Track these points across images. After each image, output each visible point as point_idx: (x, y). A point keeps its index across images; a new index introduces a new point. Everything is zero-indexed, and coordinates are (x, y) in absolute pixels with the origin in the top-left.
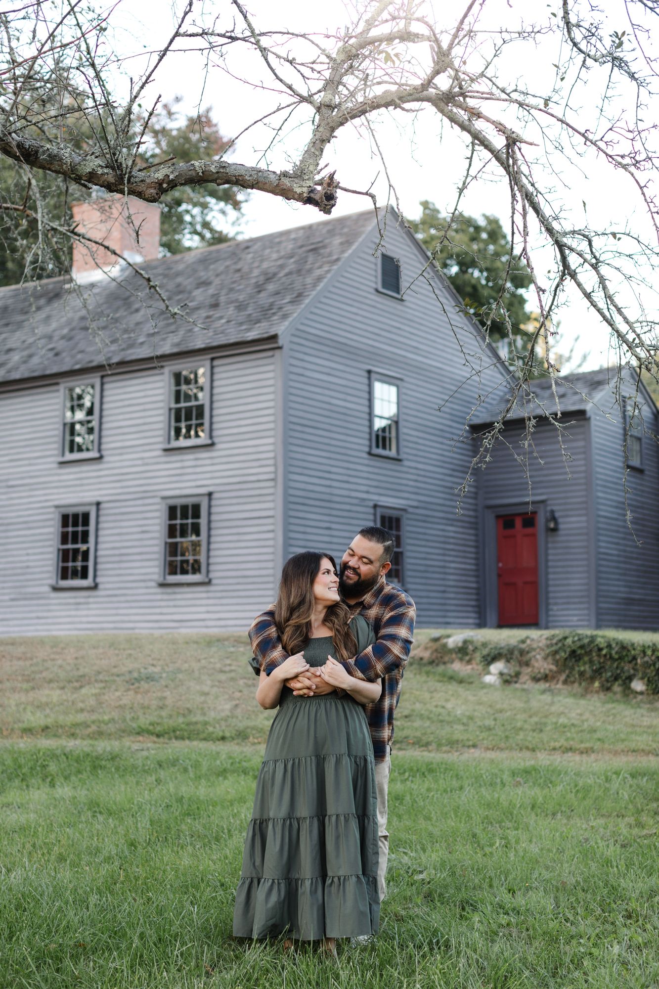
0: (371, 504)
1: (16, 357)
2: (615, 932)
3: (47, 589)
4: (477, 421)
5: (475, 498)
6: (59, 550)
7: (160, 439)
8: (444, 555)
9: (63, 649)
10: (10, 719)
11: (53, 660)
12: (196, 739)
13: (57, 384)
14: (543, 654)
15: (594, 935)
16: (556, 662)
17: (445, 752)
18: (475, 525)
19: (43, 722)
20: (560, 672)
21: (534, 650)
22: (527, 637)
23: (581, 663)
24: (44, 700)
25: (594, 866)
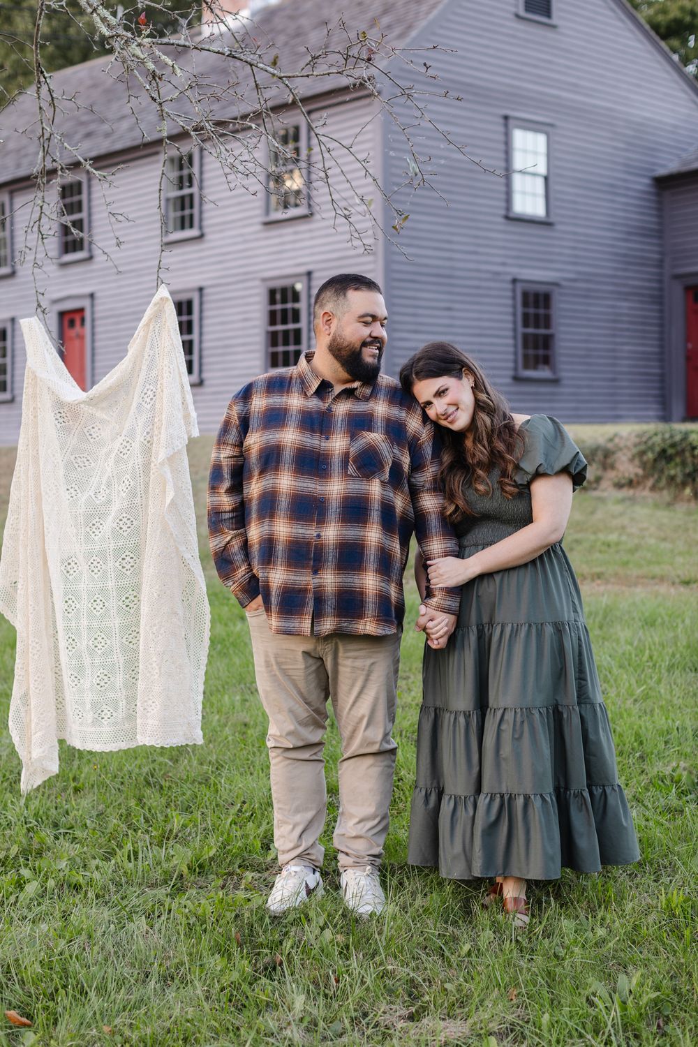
0: (509, 278)
1: (125, 125)
4: (662, 172)
5: (660, 267)
7: (258, 212)
13: (157, 153)
14: (629, 454)
16: (644, 465)
20: (646, 477)
21: (621, 449)
22: (616, 435)
23: (673, 464)
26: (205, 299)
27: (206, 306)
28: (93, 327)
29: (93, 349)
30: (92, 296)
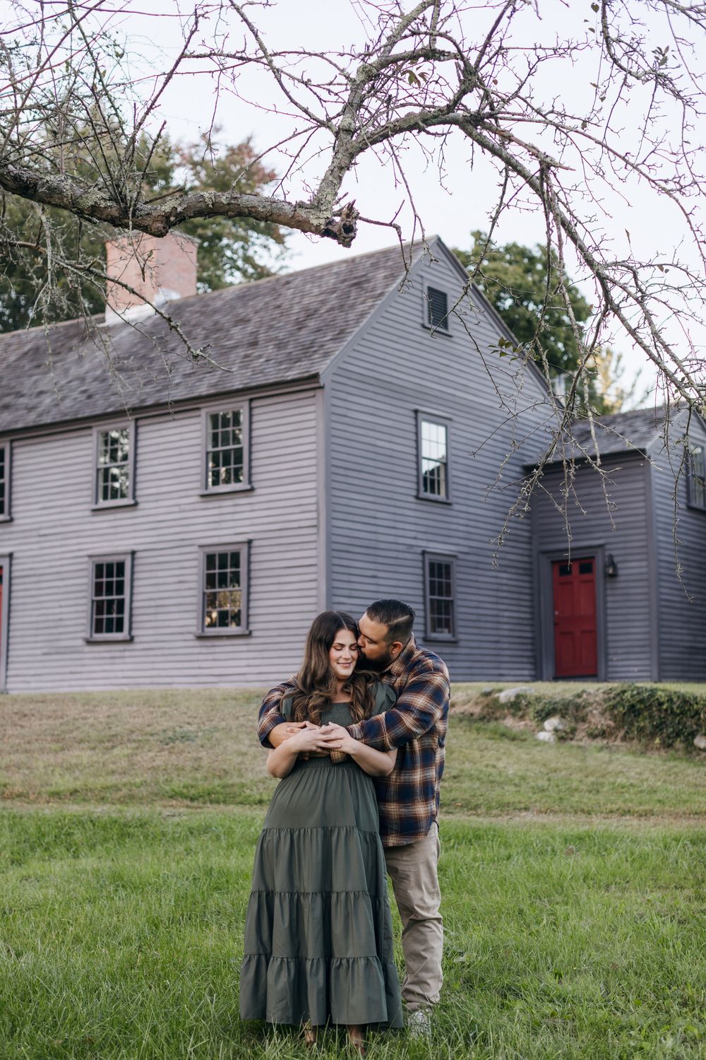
0: (419, 550)
1: (47, 400)
2: (669, 1023)
3: (81, 642)
5: (530, 543)
6: (93, 601)
7: (197, 485)
8: (497, 603)
9: (95, 706)
10: (37, 782)
11: (85, 718)
12: (232, 803)
13: (90, 428)
14: (600, 709)
15: (645, 1026)
16: (614, 718)
17: (496, 816)
18: (530, 572)
19: (71, 786)
20: (618, 728)
21: (591, 704)
22: (584, 691)
23: (641, 718)
24: (74, 761)
25: (648, 945)
26: (136, 562)
27: (137, 569)
28: (10, 585)
29: (10, 605)
30: (11, 556)
